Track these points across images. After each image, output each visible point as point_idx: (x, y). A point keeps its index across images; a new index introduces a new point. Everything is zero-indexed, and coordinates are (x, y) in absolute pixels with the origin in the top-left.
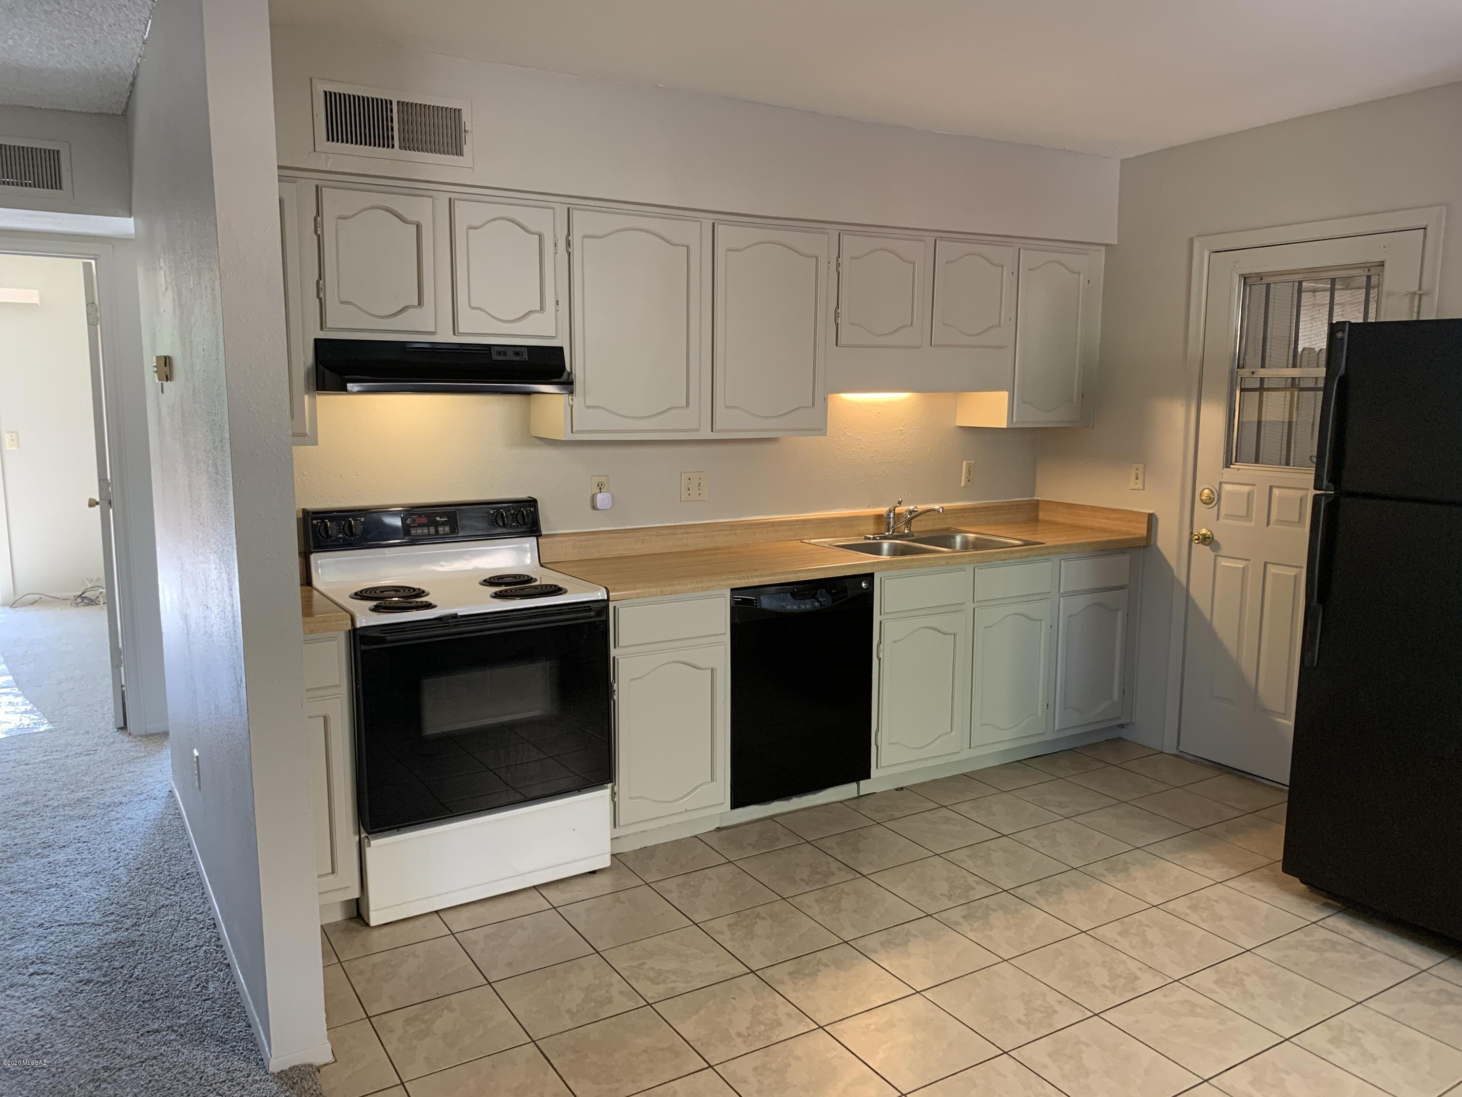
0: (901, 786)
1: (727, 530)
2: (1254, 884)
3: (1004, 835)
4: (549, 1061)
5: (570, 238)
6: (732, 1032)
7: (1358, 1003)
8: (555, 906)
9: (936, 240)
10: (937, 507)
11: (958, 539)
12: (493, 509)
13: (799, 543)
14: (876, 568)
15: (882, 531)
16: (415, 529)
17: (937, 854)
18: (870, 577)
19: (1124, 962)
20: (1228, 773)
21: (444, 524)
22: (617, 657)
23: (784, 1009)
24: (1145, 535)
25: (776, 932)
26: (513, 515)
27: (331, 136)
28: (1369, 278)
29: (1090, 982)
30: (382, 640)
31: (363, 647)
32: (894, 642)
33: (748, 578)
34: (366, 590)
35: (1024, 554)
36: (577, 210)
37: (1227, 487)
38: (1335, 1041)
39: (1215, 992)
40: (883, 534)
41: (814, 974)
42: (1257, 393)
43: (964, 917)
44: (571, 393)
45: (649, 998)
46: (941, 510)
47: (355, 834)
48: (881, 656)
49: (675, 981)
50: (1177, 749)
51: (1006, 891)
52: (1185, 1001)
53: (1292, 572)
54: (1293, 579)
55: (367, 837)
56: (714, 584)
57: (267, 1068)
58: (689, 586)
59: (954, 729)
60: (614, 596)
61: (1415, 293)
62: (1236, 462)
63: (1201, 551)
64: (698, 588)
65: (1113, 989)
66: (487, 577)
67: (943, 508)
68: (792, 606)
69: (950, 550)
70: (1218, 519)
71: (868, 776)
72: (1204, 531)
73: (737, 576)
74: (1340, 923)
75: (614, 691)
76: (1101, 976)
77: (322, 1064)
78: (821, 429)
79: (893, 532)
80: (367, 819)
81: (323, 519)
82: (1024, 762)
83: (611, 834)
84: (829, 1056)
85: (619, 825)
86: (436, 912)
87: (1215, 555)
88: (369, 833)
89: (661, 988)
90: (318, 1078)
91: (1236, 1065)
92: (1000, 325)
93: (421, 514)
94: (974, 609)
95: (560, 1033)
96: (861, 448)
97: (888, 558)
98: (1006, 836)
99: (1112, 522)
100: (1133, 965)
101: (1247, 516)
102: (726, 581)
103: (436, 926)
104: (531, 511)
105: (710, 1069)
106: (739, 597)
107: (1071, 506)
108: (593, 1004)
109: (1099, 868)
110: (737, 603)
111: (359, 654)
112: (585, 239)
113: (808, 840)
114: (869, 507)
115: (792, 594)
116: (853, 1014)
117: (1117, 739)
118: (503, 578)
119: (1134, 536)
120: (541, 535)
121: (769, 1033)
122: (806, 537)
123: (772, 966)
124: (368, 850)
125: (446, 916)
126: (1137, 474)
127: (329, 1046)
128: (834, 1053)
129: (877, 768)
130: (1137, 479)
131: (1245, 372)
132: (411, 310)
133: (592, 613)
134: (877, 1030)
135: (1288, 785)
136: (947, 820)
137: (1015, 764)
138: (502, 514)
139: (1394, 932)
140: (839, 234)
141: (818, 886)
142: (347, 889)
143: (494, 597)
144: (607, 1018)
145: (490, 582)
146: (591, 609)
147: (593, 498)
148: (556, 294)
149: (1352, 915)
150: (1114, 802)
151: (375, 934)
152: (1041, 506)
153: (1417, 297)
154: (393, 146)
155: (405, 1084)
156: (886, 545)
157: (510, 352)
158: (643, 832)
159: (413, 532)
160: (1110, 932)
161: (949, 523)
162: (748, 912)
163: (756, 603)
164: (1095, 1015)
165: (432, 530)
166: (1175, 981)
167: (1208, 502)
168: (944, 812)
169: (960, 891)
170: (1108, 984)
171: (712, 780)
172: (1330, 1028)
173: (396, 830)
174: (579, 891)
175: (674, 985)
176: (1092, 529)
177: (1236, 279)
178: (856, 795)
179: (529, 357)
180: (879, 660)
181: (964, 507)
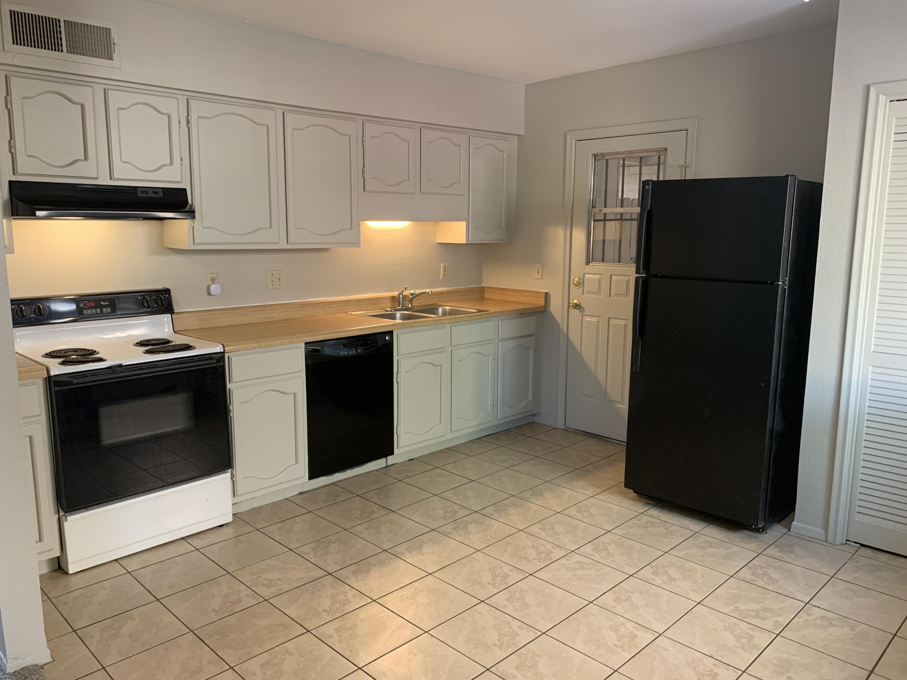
0: (411, 458)
1: (299, 307)
2: (610, 496)
3: (473, 481)
4: (203, 642)
5: (189, 118)
6: (320, 609)
7: (666, 553)
8: (198, 548)
9: (421, 128)
10: (428, 291)
11: (440, 310)
12: (140, 296)
13: (345, 315)
14: (394, 327)
15: (396, 306)
16: (86, 310)
17: (435, 495)
18: (391, 333)
19: (544, 545)
20: (593, 437)
21: (106, 306)
22: (231, 389)
23: (351, 593)
24: (544, 305)
25: (342, 549)
26: (154, 299)
27: (15, 41)
28: (659, 157)
29: (526, 557)
30: (69, 383)
31: (57, 389)
32: (406, 372)
33: (316, 336)
34: (54, 352)
35: (478, 317)
36: (194, 100)
37: (587, 276)
38: (655, 573)
39: (593, 555)
40: (396, 308)
41: (368, 571)
42: (603, 222)
43: (453, 529)
44: (194, 217)
45: (266, 596)
46: (430, 292)
47: (55, 514)
48: (399, 381)
49: (281, 585)
50: (565, 426)
51: (476, 512)
52: (578, 561)
53: (623, 322)
54: (624, 326)
55: (64, 515)
56: (294, 340)
57: (4, 670)
58: (277, 342)
59: (442, 422)
60: (229, 349)
61: (683, 166)
62: (592, 261)
63: (574, 312)
64: (284, 343)
65: (539, 560)
66: (138, 341)
67: (431, 291)
68: (344, 353)
69: (436, 316)
70: (583, 295)
71: (392, 453)
72: (575, 301)
73: (308, 335)
74: (655, 512)
75: (231, 411)
76: (532, 554)
77: (44, 664)
78: (356, 243)
79: (402, 306)
80: (64, 503)
81: (18, 305)
82: (481, 439)
83: (232, 501)
84: (380, 616)
85: (237, 495)
86: (116, 560)
87: (582, 315)
88: (66, 512)
89: (273, 590)
90: (42, 672)
91: (606, 592)
92: (460, 181)
93: (90, 300)
94: (451, 350)
95: (209, 624)
96: (381, 256)
97: (401, 321)
98: (474, 481)
99: (525, 298)
100: (549, 546)
101: (599, 292)
102: (302, 338)
103: (117, 569)
104: (166, 297)
105: (308, 633)
106: (310, 348)
107: (502, 289)
108: (229, 604)
109: (527, 495)
110: (309, 351)
111: (53, 393)
112: (199, 119)
113: (358, 494)
114: (387, 292)
115: (344, 345)
116: (392, 591)
117: (531, 422)
118: (150, 341)
119: (538, 306)
120: (174, 313)
121: (343, 608)
122: (349, 311)
123: (341, 569)
124: (66, 524)
125: (123, 562)
126: (538, 270)
127: (48, 651)
128: (383, 614)
129: (398, 448)
130: (538, 273)
131: (596, 210)
132: (79, 162)
133: (214, 361)
134: (407, 598)
135: (626, 441)
136: (440, 475)
137: (476, 440)
138: (147, 299)
139: (680, 514)
140: (363, 122)
141: (366, 520)
142: (51, 551)
143: (145, 353)
144: (239, 611)
145: (141, 344)
146: (213, 358)
147: (208, 288)
148: (181, 154)
149: (659, 507)
150: (532, 457)
151: (73, 579)
152: (485, 290)
153: (684, 168)
154: (62, 51)
155: (106, 668)
156: (398, 314)
157: (150, 192)
158: (252, 498)
159: (85, 312)
160: (535, 529)
161: (434, 301)
162: (323, 540)
163: (321, 351)
164: (530, 575)
165: (99, 311)
166: (572, 552)
167: (577, 285)
168: (438, 471)
169: (450, 514)
170: (536, 557)
171: (296, 462)
172: (652, 567)
173: (85, 509)
174: (214, 537)
175: (280, 587)
176: (514, 302)
177: (590, 156)
178: (385, 466)
179: (163, 195)
180: (398, 383)
181: (442, 291)
